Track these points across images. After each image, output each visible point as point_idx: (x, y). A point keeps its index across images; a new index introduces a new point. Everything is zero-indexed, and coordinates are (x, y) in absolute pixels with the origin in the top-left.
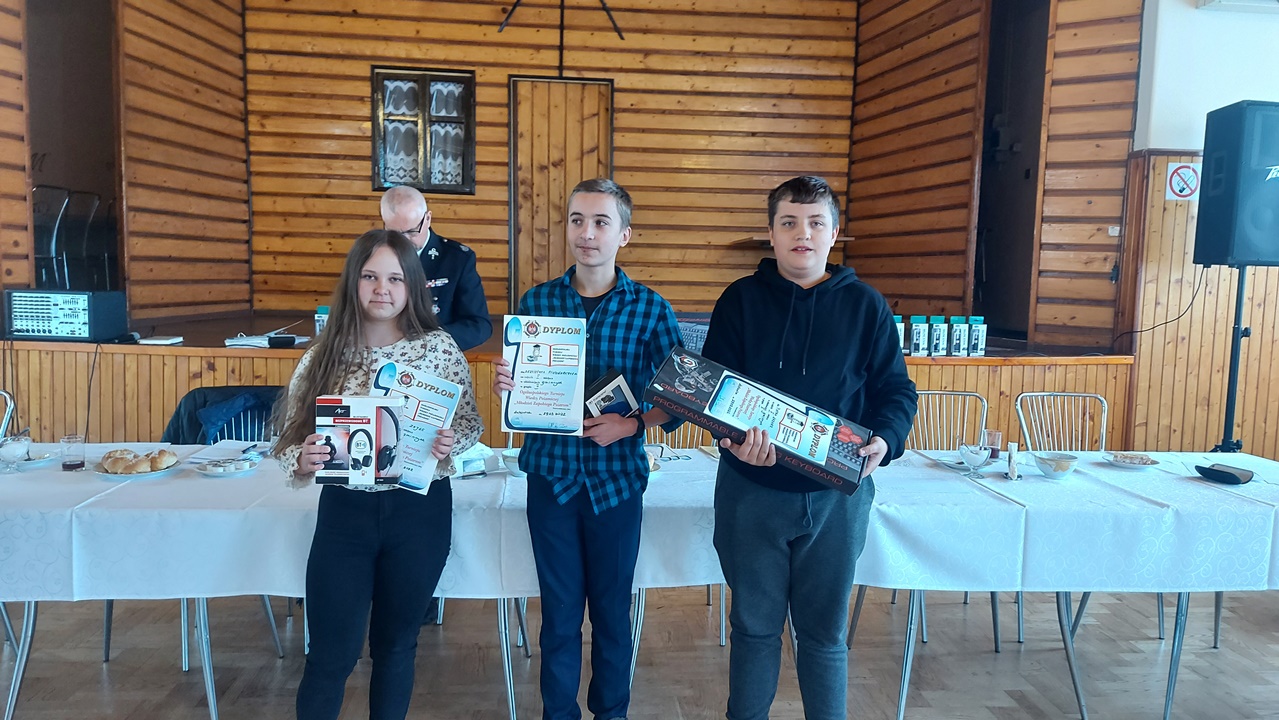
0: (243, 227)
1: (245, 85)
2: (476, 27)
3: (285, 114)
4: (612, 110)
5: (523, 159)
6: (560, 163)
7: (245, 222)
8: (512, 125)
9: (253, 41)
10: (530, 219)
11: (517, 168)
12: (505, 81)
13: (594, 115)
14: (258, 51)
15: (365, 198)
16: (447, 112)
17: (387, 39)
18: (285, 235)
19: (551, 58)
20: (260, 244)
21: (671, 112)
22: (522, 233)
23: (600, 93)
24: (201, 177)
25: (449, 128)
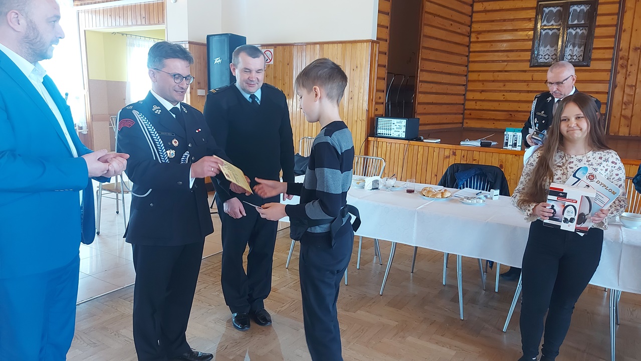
0: (463, 88)
1: (472, 19)
3: (489, 31)
5: (624, 44)
7: (464, 85)
8: (619, 27)
10: (623, 79)
11: (619, 50)
15: (525, 71)
16: (578, 21)
18: (482, 91)
20: (470, 96)
22: (617, 88)
24: (448, 65)
25: (578, 30)
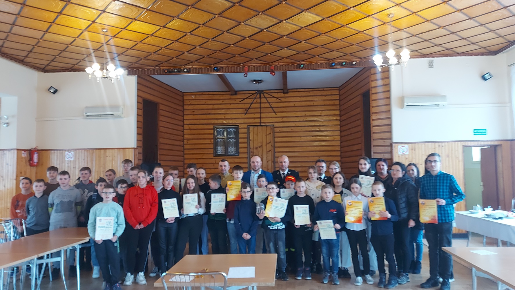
1: (184, 133)
2: (239, 115)
3: (193, 139)
4: (274, 132)
5: (251, 146)
6: (261, 146)
7: (182, 166)
8: (248, 138)
9: (186, 122)
11: (250, 149)
12: (246, 127)
13: (270, 134)
14: (186, 124)
15: (212, 159)
16: (233, 136)
17: (217, 119)
19: (258, 120)
21: (290, 132)
23: (271, 128)
24: (174, 157)
25: (233, 140)
